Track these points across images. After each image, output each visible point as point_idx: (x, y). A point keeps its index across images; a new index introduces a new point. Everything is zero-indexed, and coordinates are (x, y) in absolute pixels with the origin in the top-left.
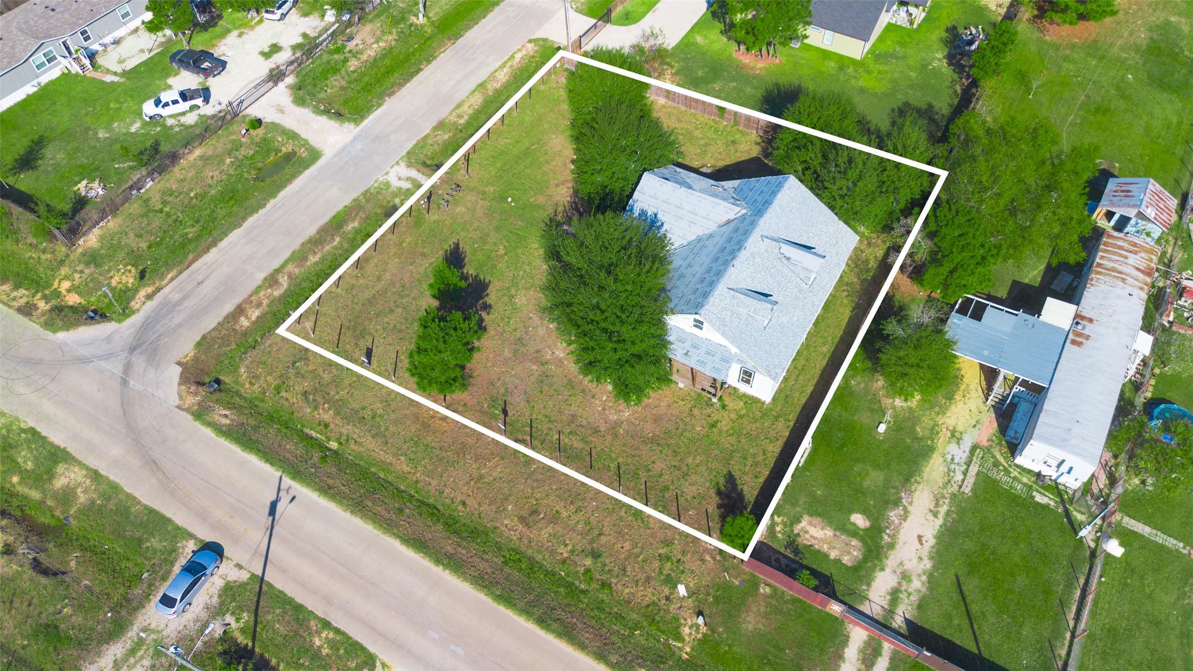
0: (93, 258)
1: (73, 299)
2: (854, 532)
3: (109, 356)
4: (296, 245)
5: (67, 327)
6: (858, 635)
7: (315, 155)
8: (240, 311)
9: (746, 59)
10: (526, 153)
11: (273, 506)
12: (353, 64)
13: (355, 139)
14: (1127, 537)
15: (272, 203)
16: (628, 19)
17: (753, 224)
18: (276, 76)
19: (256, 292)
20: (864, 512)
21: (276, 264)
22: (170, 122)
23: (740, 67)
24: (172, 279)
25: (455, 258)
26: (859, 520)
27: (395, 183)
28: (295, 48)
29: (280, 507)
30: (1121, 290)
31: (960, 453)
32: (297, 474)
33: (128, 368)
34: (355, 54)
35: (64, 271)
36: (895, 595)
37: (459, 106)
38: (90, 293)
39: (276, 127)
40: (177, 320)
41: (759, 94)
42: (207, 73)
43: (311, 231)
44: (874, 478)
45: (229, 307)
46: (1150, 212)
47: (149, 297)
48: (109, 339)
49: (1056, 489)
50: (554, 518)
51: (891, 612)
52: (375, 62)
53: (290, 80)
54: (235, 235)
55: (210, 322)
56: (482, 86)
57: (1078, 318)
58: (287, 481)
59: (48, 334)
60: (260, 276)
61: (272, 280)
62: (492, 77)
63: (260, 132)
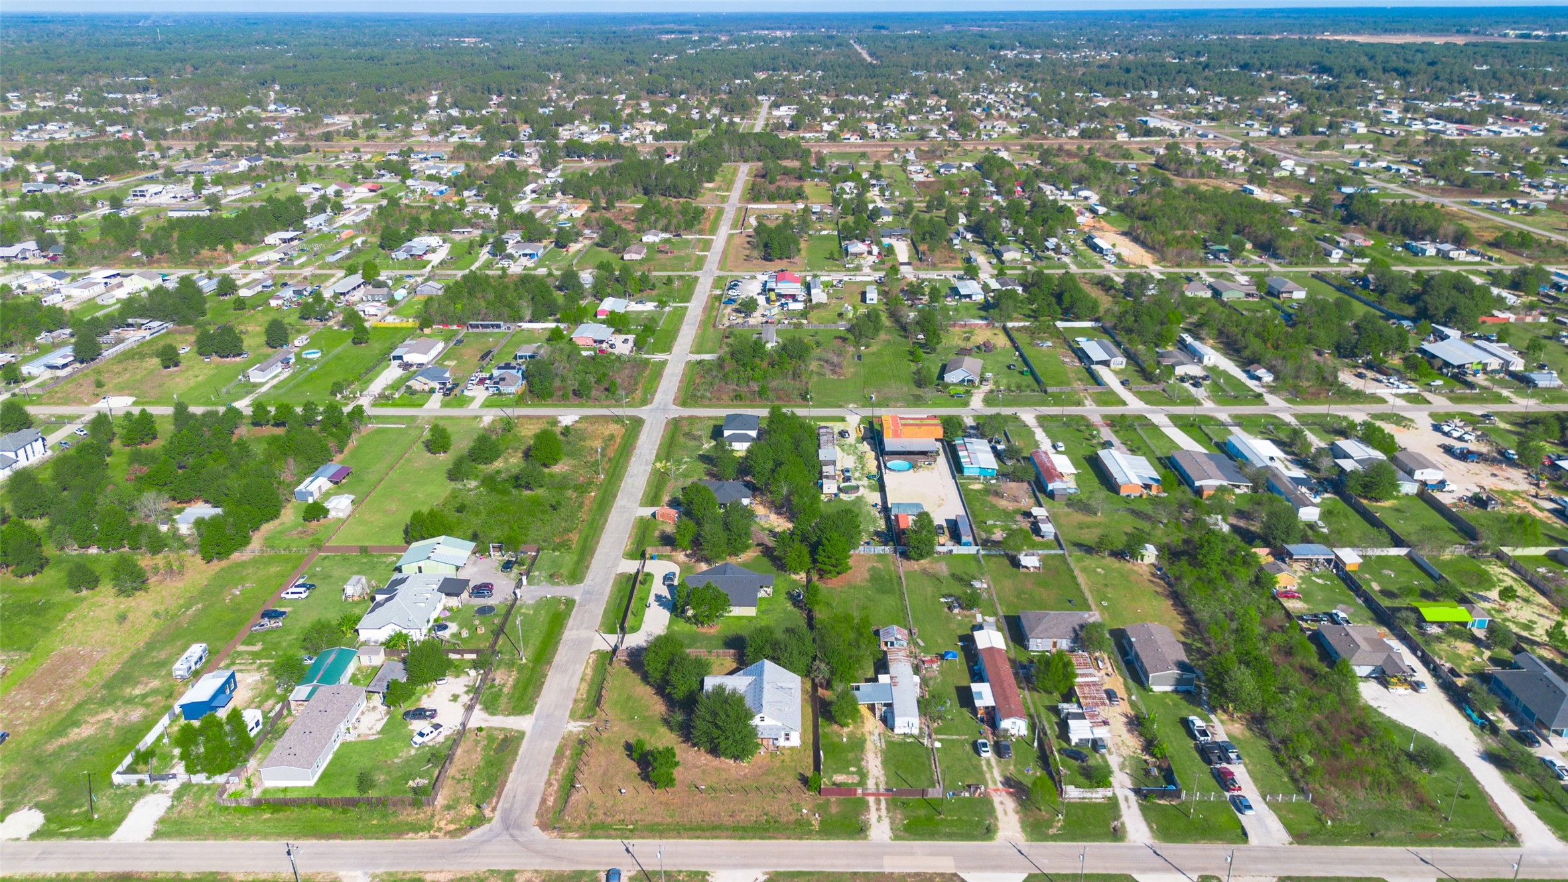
0: (448, 808)
1: (452, 827)
2: (853, 773)
3: (498, 835)
4: (548, 767)
5: (465, 834)
6: (871, 799)
7: (522, 734)
8: (544, 801)
9: (704, 630)
10: (629, 698)
11: (627, 850)
12: (505, 690)
13: (536, 720)
14: (939, 740)
15: (518, 758)
16: (635, 629)
17: (762, 680)
18: (469, 708)
19: (545, 790)
20: (853, 766)
21: (545, 777)
22: (431, 744)
23: (703, 634)
24: (497, 802)
25: (629, 747)
26: (853, 769)
27: (575, 730)
28: (467, 692)
29: (630, 849)
30: (901, 665)
31: (876, 737)
32: (627, 838)
33: (512, 836)
34: (504, 685)
35: (437, 818)
36: (877, 784)
37: (578, 690)
38: (460, 820)
39: (491, 728)
40: (518, 812)
41: (721, 643)
42: (432, 716)
43: (551, 760)
44: (851, 756)
45: (538, 800)
46: (899, 637)
47: (494, 810)
48: (490, 830)
49: (912, 736)
50: (743, 811)
51: (878, 789)
52: (515, 686)
53: (478, 707)
54: (512, 776)
55: (535, 806)
56: (582, 679)
57: (892, 678)
58: (626, 841)
59: (457, 840)
60: (542, 785)
61: (549, 783)
62: (584, 674)
63: (484, 733)
